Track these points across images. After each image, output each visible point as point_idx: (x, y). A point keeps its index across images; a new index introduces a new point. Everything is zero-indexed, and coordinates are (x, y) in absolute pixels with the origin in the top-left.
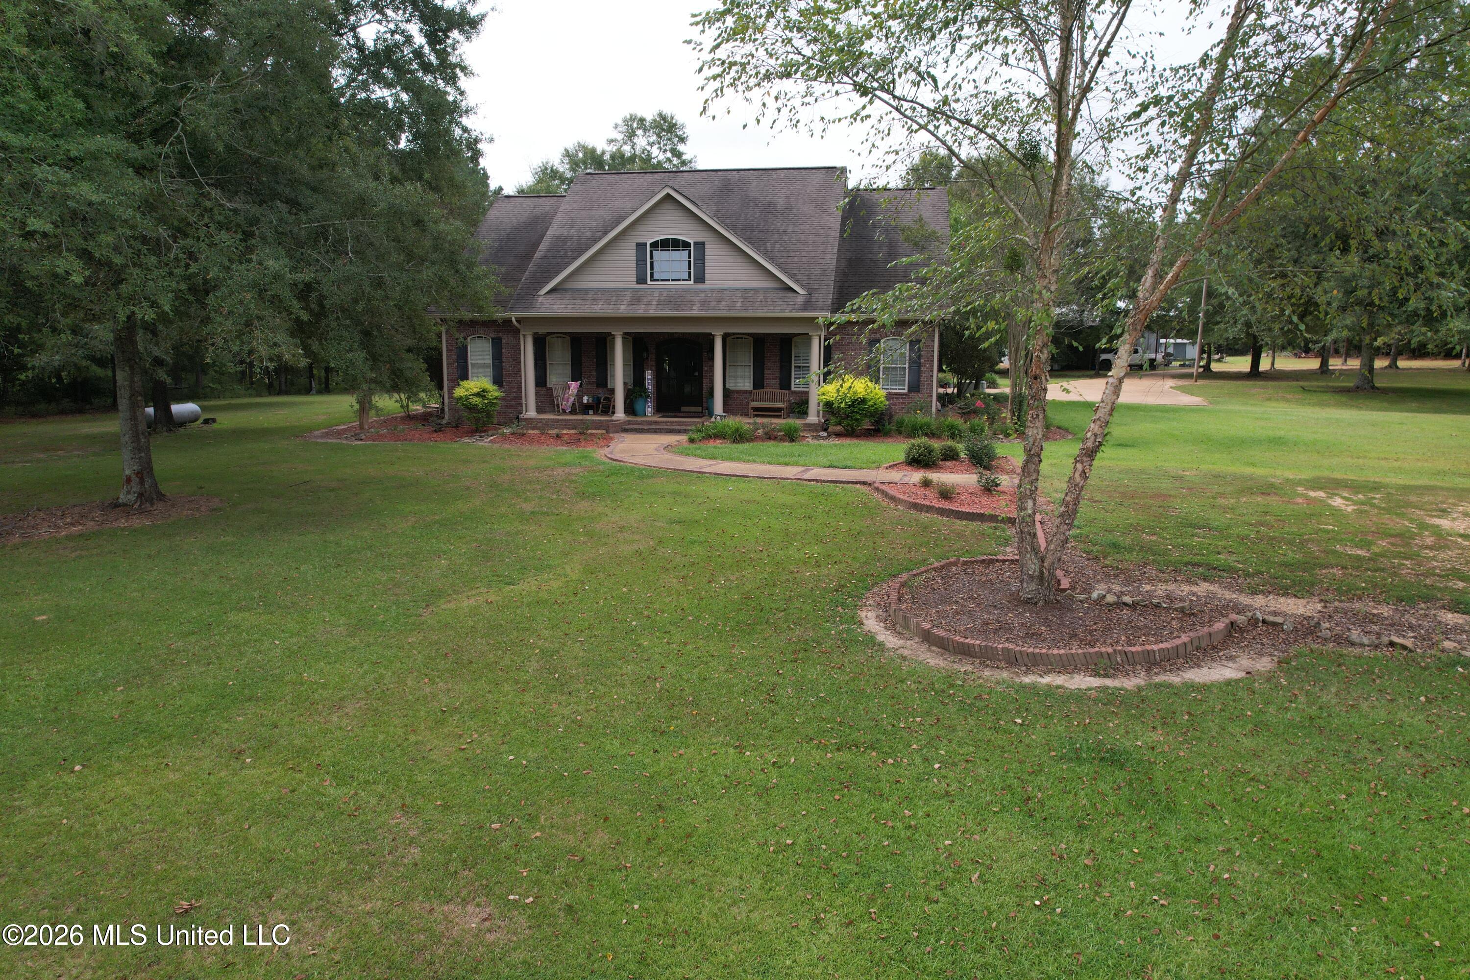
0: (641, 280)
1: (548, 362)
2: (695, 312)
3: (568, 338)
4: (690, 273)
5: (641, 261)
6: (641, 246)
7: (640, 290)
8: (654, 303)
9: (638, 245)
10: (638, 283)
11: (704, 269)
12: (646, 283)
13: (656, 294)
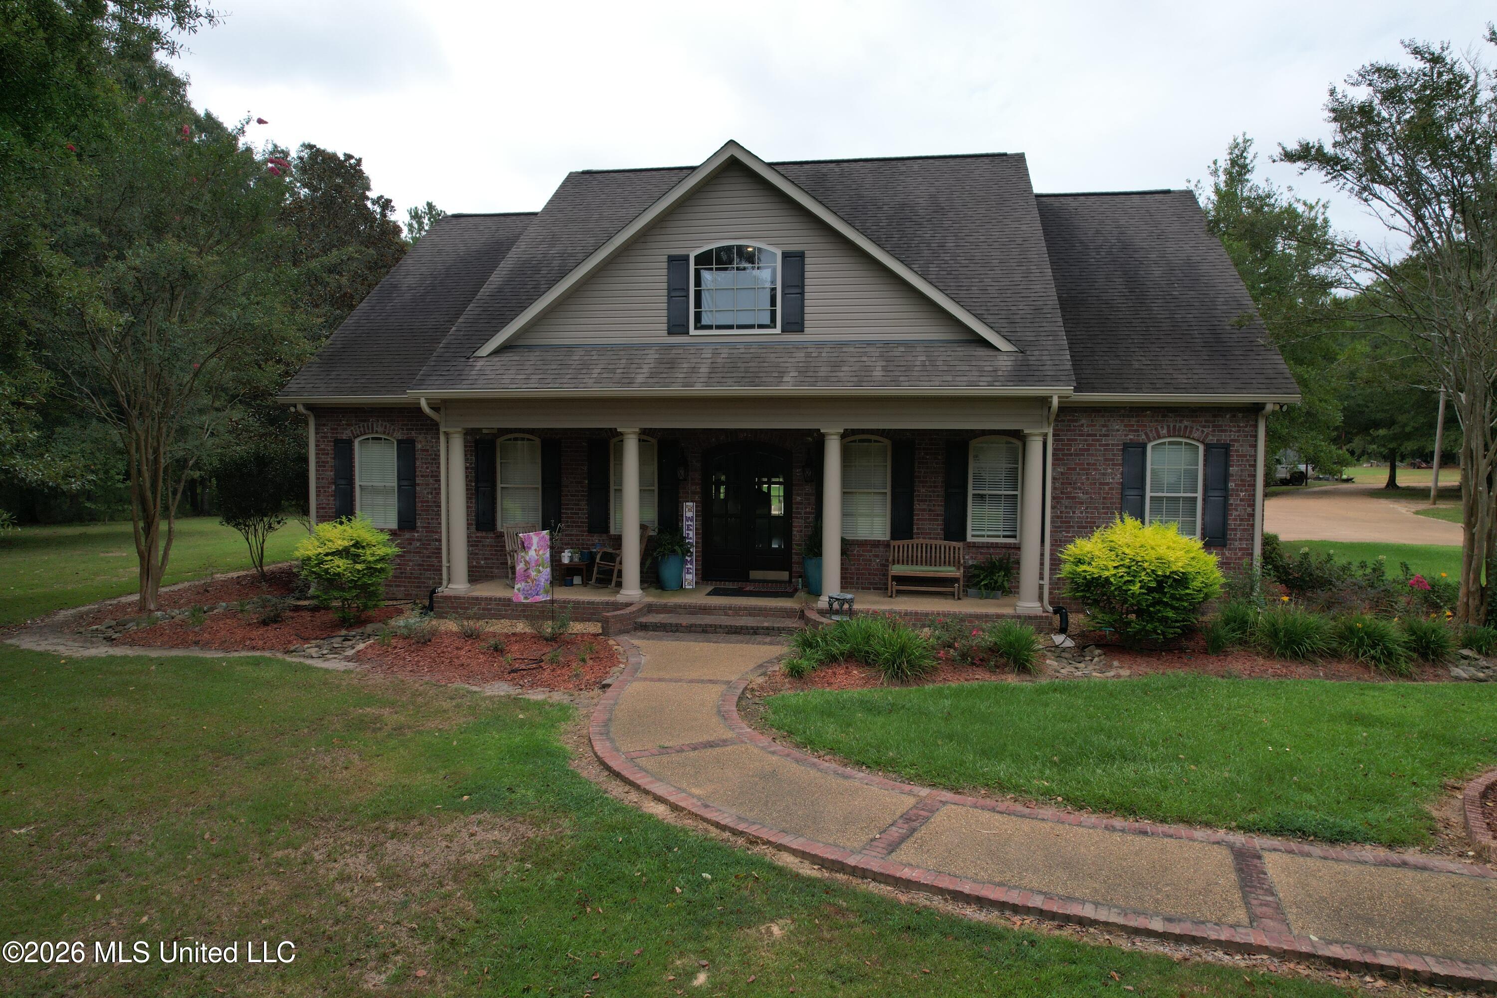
0: (677, 327)
1: (499, 486)
2: (788, 387)
3: (538, 441)
4: (773, 314)
5: (677, 290)
6: (677, 262)
7: (672, 346)
8: (704, 369)
9: (672, 259)
10: (670, 333)
11: (803, 306)
12: (687, 333)
13: (707, 353)
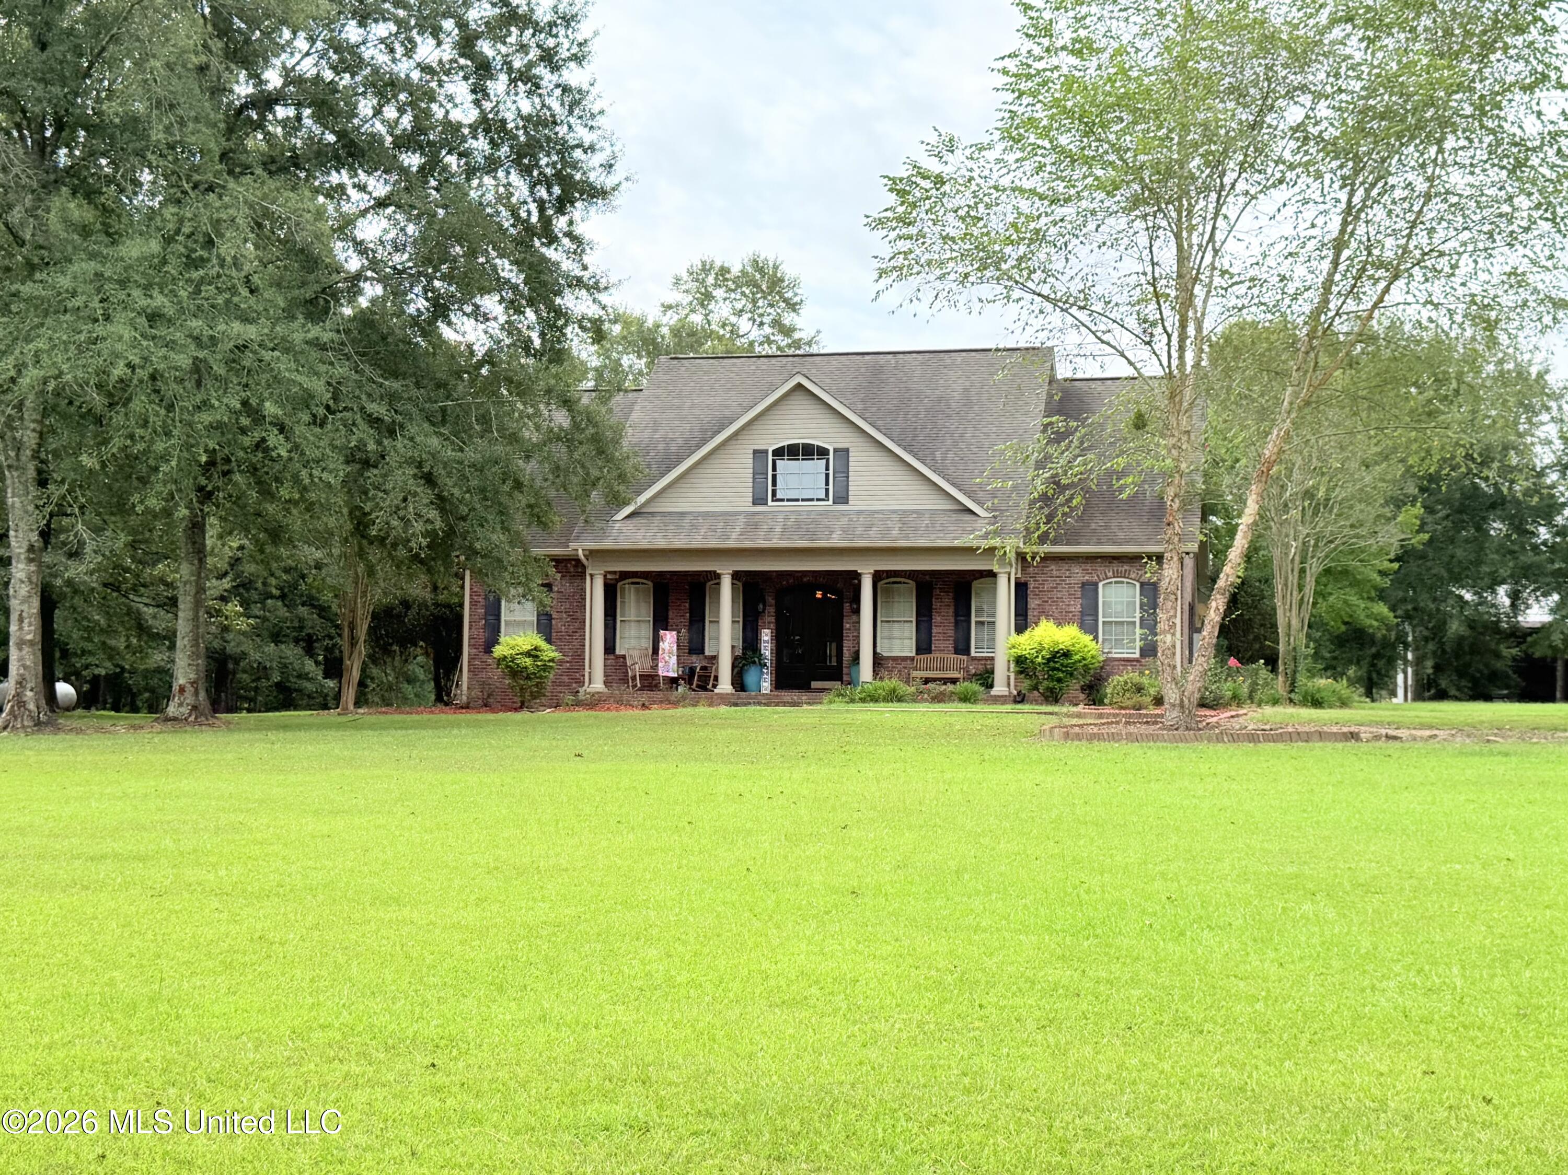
0: (759, 500)
1: (619, 619)
2: (837, 541)
3: (652, 581)
4: (827, 490)
5: (758, 473)
6: (759, 454)
7: (756, 513)
8: (778, 529)
9: (755, 452)
10: (754, 504)
11: (848, 486)
12: (766, 504)
13: (780, 518)
